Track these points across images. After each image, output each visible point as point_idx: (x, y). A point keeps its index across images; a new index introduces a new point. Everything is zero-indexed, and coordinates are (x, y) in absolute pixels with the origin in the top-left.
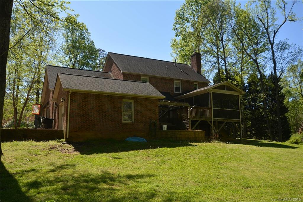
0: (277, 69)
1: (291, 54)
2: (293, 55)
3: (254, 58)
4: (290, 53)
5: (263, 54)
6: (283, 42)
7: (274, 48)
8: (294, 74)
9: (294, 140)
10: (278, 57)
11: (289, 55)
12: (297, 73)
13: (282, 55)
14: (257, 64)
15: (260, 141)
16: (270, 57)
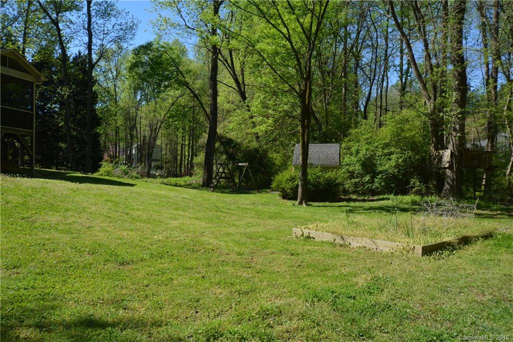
0: (93, 47)
1: (120, 27)
2: (122, 29)
3: (54, 16)
4: (118, 25)
5: (67, 14)
6: (108, 3)
7: (91, 9)
8: (107, 64)
9: (105, 172)
10: (96, 27)
11: (115, 29)
12: (111, 64)
13: (104, 24)
14: (59, 30)
15: (69, 173)
16: (82, 22)
